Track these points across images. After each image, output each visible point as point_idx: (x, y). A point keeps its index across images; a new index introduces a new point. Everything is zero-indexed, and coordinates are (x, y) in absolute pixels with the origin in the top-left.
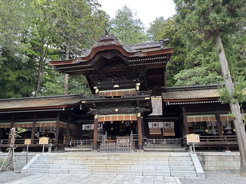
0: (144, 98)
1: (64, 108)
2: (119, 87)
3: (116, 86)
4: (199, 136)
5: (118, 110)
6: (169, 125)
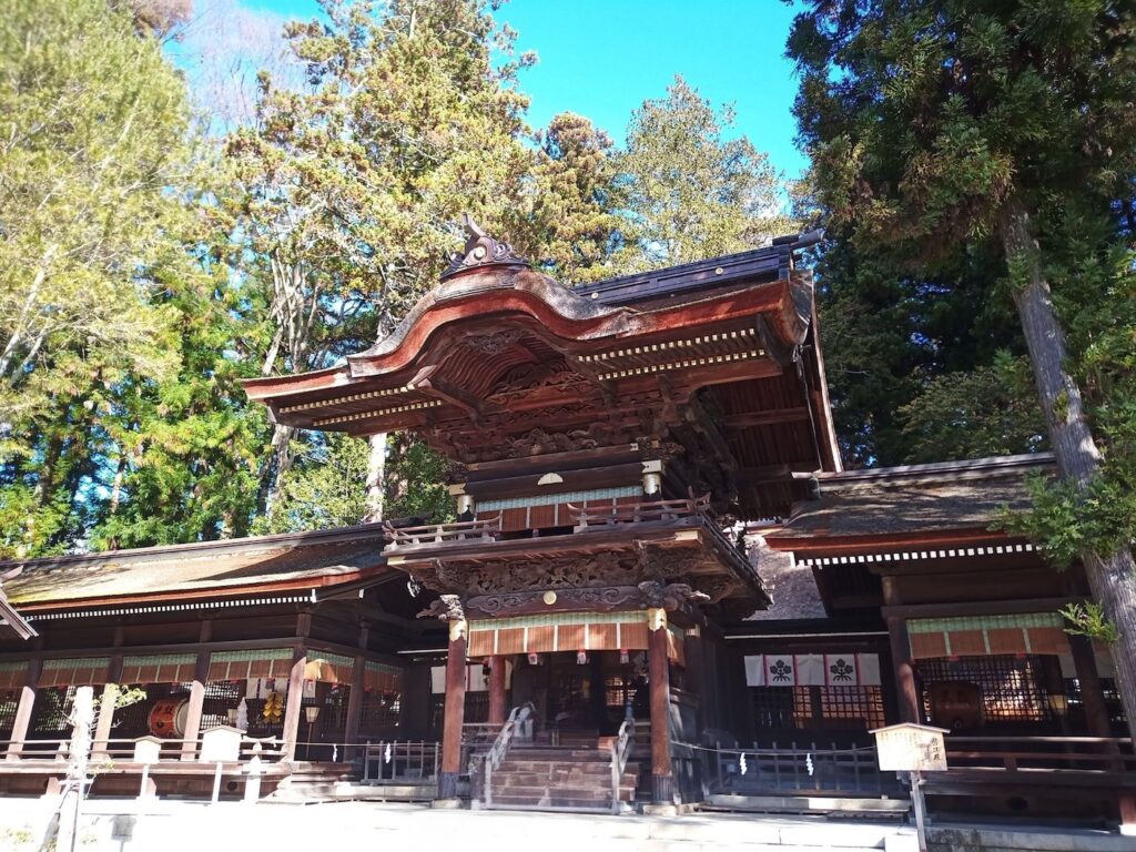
0: (671, 533)
1: (314, 591)
2: (559, 479)
3: (551, 478)
4: (944, 734)
5: (558, 596)
6: (854, 669)
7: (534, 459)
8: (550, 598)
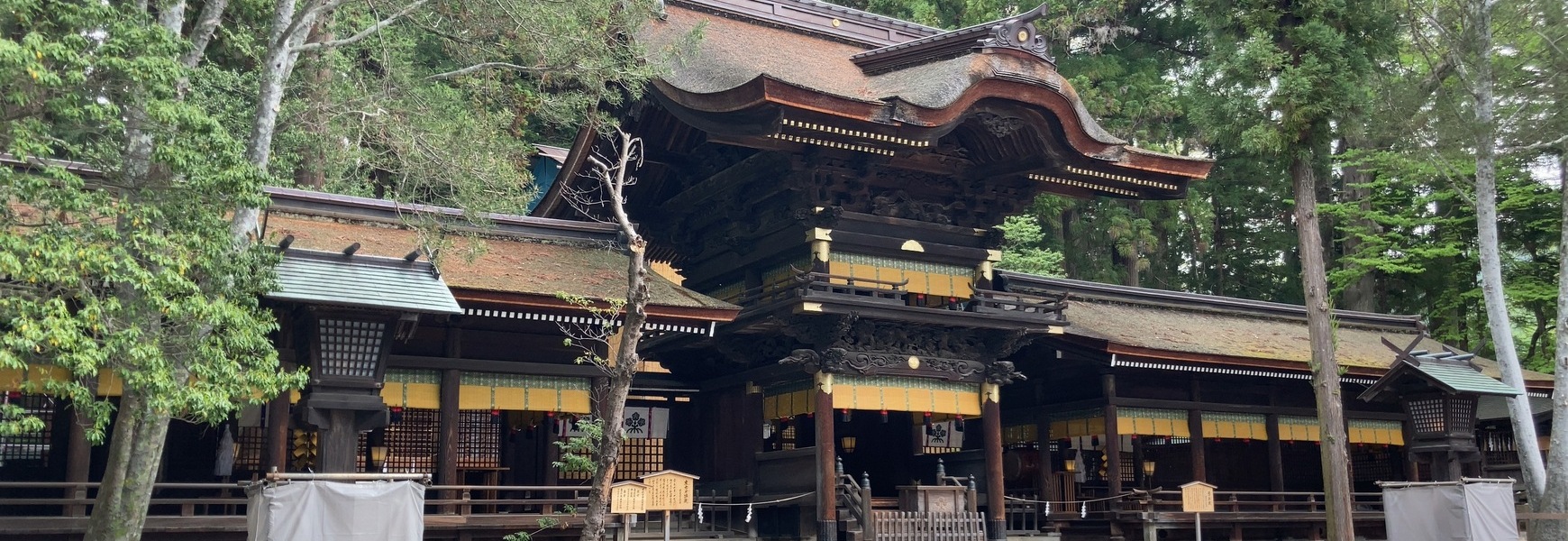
0: (1046, 325)
1: (713, 324)
2: (922, 250)
3: (911, 245)
4: (1214, 490)
5: (920, 361)
6: (947, 434)
7: (893, 220)
8: (914, 362)
